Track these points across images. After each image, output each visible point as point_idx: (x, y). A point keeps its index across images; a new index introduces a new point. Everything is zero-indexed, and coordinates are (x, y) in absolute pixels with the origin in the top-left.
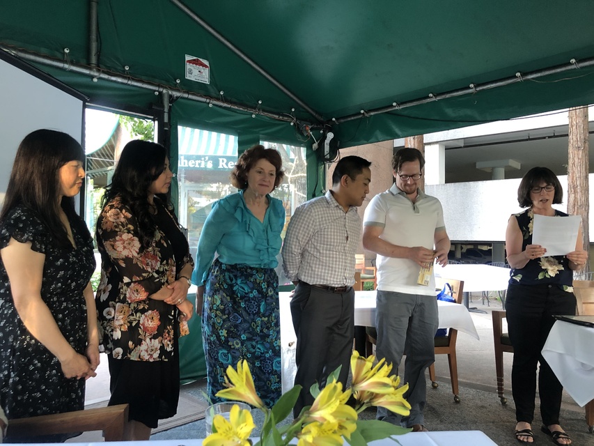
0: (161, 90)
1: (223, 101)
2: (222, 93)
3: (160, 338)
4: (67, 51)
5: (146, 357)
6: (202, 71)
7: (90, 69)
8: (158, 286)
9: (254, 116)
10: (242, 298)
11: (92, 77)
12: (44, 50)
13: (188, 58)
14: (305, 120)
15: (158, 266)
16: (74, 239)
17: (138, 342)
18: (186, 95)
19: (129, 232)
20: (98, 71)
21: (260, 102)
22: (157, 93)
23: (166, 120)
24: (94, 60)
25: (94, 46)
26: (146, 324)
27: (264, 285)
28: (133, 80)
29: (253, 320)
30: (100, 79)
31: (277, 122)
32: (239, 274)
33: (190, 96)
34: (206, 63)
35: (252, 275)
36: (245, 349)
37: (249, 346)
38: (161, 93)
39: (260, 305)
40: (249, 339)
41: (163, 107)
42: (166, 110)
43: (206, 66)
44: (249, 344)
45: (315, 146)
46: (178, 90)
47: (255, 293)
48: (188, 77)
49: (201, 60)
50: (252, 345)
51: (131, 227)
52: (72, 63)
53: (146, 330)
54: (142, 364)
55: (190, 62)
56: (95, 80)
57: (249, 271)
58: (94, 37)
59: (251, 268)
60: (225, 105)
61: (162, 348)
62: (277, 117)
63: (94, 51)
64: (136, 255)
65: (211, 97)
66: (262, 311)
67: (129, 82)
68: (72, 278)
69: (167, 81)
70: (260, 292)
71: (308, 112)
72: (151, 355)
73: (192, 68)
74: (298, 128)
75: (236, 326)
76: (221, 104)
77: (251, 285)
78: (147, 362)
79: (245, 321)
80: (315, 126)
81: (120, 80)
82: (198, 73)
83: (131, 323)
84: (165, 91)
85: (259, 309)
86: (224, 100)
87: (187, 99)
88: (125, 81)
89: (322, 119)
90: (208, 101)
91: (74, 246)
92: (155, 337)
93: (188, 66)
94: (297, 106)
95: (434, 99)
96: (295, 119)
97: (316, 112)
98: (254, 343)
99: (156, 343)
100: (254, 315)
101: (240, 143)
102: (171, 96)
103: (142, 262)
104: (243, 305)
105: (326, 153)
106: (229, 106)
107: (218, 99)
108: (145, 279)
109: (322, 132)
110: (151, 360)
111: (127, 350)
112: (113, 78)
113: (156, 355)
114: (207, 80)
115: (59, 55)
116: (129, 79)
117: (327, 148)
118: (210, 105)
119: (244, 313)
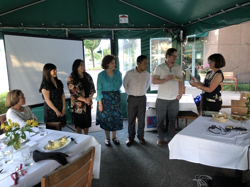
0: (111, 29)
1: (133, 28)
2: (133, 25)
3: (82, 108)
4: (82, 25)
5: (78, 112)
6: (125, 19)
7: (88, 28)
8: (78, 97)
9: (146, 31)
10: (107, 100)
11: (90, 30)
12: (76, 26)
13: (120, 16)
14: (170, 27)
15: (79, 92)
16: (57, 86)
17: (77, 109)
18: (119, 29)
19: (71, 84)
20: (91, 28)
21: (149, 25)
22: (110, 30)
23: (113, 39)
24: (89, 25)
25: (89, 21)
26: (78, 105)
27: (113, 96)
28: (101, 28)
29: (111, 106)
30: (91, 30)
31: (157, 31)
32: (105, 93)
33: (121, 29)
34: (127, 16)
35: (109, 93)
36: (109, 114)
37: (110, 113)
38: (111, 30)
39: (112, 102)
40: (110, 111)
41: (112, 35)
42: (113, 36)
43: (127, 17)
44: (110, 112)
45: (175, 36)
46: (117, 28)
47: (110, 98)
48: (120, 22)
49: (125, 15)
50: (111, 113)
51: (72, 82)
52: (83, 28)
53: (78, 106)
54: (77, 114)
55: (121, 17)
56: (90, 31)
57: (108, 92)
58: (89, 18)
59: (109, 91)
60: (135, 29)
61: (83, 111)
62: (157, 29)
63: (89, 22)
64: (72, 89)
65: (129, 28)
66: (113, 103)
67: (100, 29)
68: (56, 95)
69: (113, 25)
70: (112, 98)
71: (172, 24)
72: (80, 112)
73: (122, 19)
74: (167, 31)
75: (105, 108)
76: (133, 29)
77: (109, 96)
78: (79, 114)
79: (108, 106)
80: (175, 29)
81: (97, 29)
82: (124, 20)
83: (75, 104)
84: (112, 29)
85: (112, 103)
86: (135, 27)
87: (120, 30)
88: (99, 29)
89: (179, 25)
90: (128, 29)
91: (57, 88)
92: (80, 108)
93: (120, 19)
94: (166, 23)
95: (212, 16)
96: (165, 28)
97: (176, 23)
98: (112, 112)
99: (81, 109)
100: (111, 104)
101: (141, 41)
102: (114, 31)
103: (74, 91)
104: (107, 102)
105: (181, 38)
107: (131, 28)
108: (74, 95)
109: (179, 30)
110: (80, 113)
111: (74, 111)
112: (96, 29)
113: (81, 112)
114: (127, 22)
115: (80, 26)
116: (100, 28)
117: (181, 37)
118: (129, 30)
119: (107, 104)
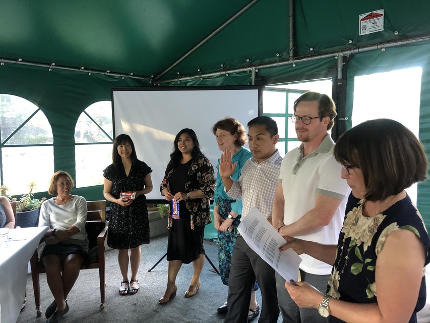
0: (338, 54)
1: (396, 41)
2: (396, 34)
4: (278, 55)
6: (377, 21)
13: (361, 17)
18: (356, 51)
20: (293, 59)
22: (337, 58)
23: (340, 77)
24: (291, 54)
25: (291, 44)
28: (314, 56)
30: (295, 64)
34: (381, 12)
41: (337, 67)
42: (340, 69)
43: (380, 15)
46: (350, 49)
48: (362, 33)
49: (375, 12)
55: (363, 20)
58: (291, 40)
63: (291, 47)
65: (382, 43)
67: (312, 58)
69: (343, 45)
73: (366, 24)
76: (395, 44)
81: (305, 59)
82: (372, 25)
86: (400, 38)
87: (359, 53)
88: (309, 59)
90: (380, 47)
93: (362, 24)
102: (344, 57)
106: (405, 42)
112: (302, 60)
114: (382, 28)
118: (383, 50)
